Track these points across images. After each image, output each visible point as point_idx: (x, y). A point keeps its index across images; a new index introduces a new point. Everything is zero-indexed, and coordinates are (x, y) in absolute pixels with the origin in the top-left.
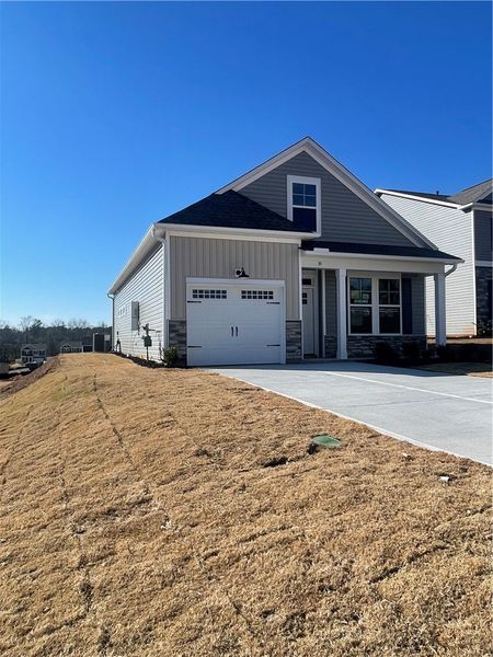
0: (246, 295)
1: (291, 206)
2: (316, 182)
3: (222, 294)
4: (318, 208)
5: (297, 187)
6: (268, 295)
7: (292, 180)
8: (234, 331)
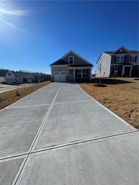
0: (62, 73)
1: (69, 60)
2: (73, 56)
3: (59, 73)
4: (73, 60)
5: (70, 58)
6: (65, 73)
7: (69, 57)
8: (60, 78)
